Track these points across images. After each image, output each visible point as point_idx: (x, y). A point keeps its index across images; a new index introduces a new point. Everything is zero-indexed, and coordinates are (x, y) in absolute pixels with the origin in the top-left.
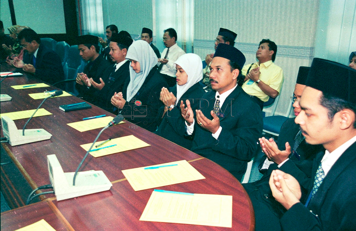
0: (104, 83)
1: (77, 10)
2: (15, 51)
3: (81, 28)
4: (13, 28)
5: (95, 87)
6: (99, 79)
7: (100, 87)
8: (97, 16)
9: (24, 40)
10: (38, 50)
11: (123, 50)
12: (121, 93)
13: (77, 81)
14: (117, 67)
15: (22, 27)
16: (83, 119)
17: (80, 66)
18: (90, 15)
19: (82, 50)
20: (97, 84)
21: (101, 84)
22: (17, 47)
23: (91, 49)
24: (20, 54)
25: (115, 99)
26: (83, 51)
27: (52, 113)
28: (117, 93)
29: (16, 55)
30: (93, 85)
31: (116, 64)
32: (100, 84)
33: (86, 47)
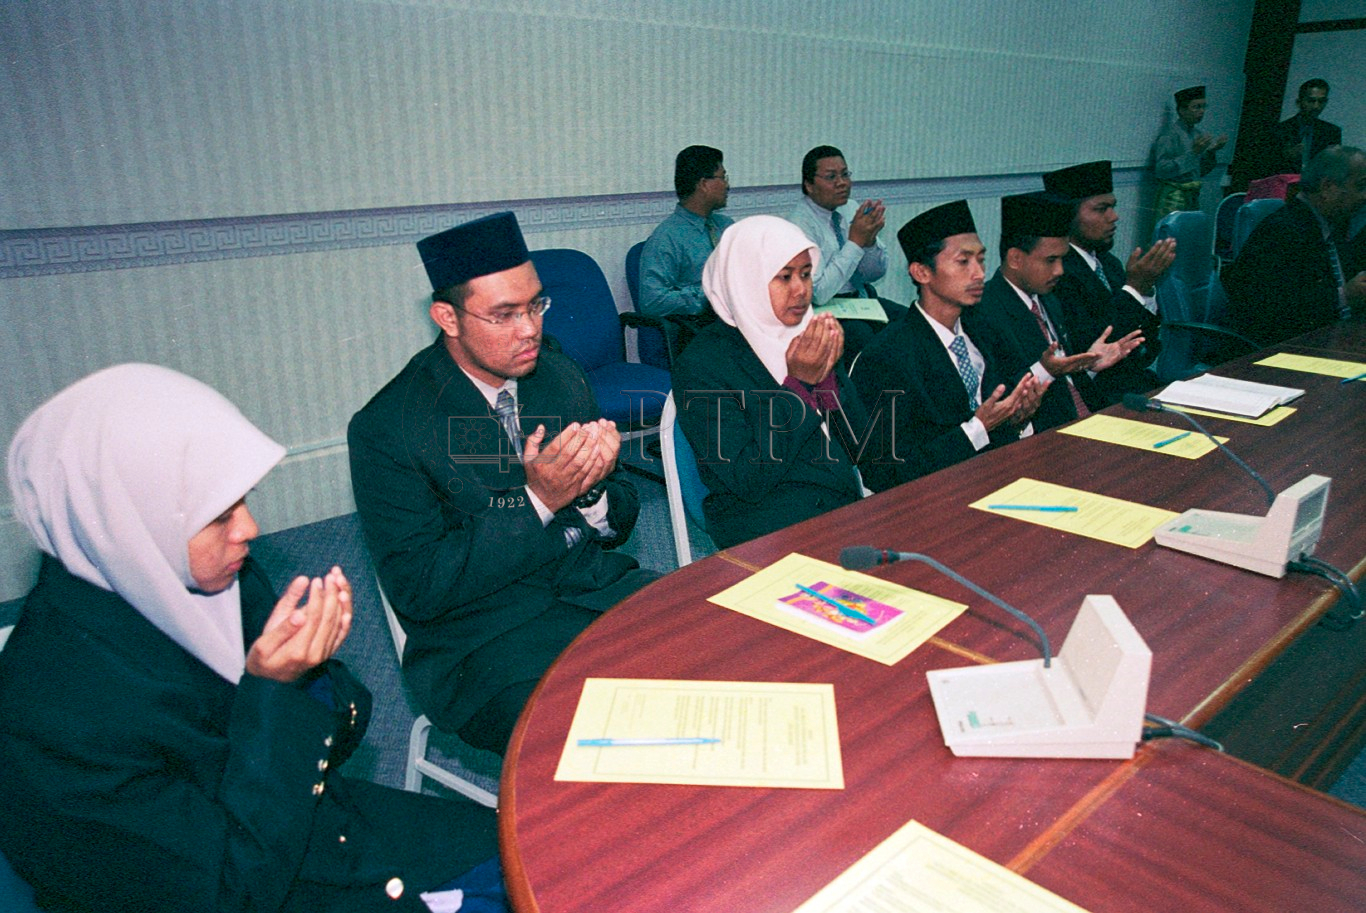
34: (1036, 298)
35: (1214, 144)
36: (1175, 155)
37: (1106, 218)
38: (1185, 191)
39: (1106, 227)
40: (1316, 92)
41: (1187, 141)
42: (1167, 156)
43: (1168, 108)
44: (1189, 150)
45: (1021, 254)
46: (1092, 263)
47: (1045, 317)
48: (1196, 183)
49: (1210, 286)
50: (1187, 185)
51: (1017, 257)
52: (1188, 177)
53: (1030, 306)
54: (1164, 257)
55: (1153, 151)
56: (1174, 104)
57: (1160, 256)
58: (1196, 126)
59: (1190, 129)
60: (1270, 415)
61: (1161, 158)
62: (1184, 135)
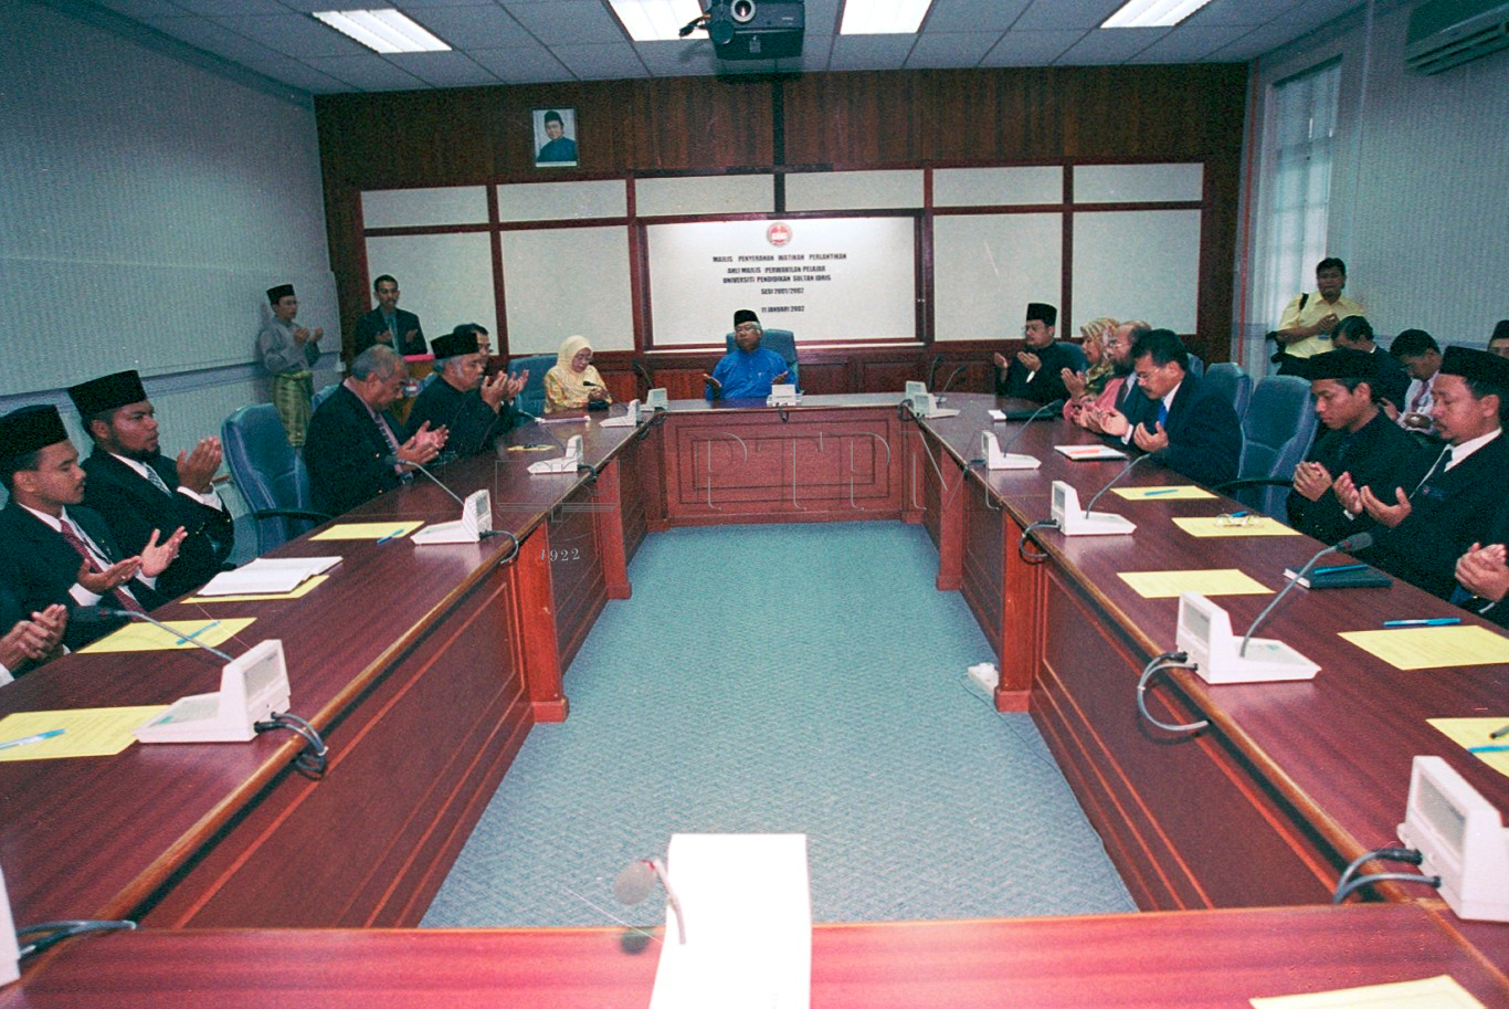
0: (1407, 506)
1: (1238, 268)
2: (1091, 386)
3: (1243, 319)
4: (1094, 326)
5: (1377, 514)
6: (1394, 491)
7: (1393, 516)
8: (1299, 282)
9: (1148, 358)
10: (1179, 390)
11: (1484, 399)
12: (1501, 547)
13: (1299, 485)
14: (1454, 455)
15: (1127, 323)
16: (1386, 623)
17: (1292, 442)
18: (1276, 278)
19: (1328, 395)
20: (1383, 507)
21: (1396, 507)
22: (1095, 378)
23: (1357, 392)
24: (1101, 397)
25: (1473, 566)
26: (1328, 399)
27: (1272, 589)
28: (1483, 546)
29: (1091, 396)
30: (1369, 507)
31: (1448, 447)
32: (1394, 509)
33: (1340, 387)
34: (65, 517)
35: (312, 335)
36: (280, 349)
37: (145, 426)
38: (297, 380)
39: (147, 435)
40: (387, 285)
41: (288, 334)
42: (271, 350)
43: (263, 306)
44: (291, 343)
45: (30, 474)
46: (142, 470)
47: (80, 535)
48: (305, 373)
49: (296, 471)
50: (299, 375)
51: (28, 480)
52: (297, 367)
53: (58, 527)
54: (211, 454)
55: (258, 345)
56: (268, 302)
57: (207, 454)
58: (293, 321)
59: (288, 322)
60: (304, 586)
61: (268, 351)
62: (283, 329)
